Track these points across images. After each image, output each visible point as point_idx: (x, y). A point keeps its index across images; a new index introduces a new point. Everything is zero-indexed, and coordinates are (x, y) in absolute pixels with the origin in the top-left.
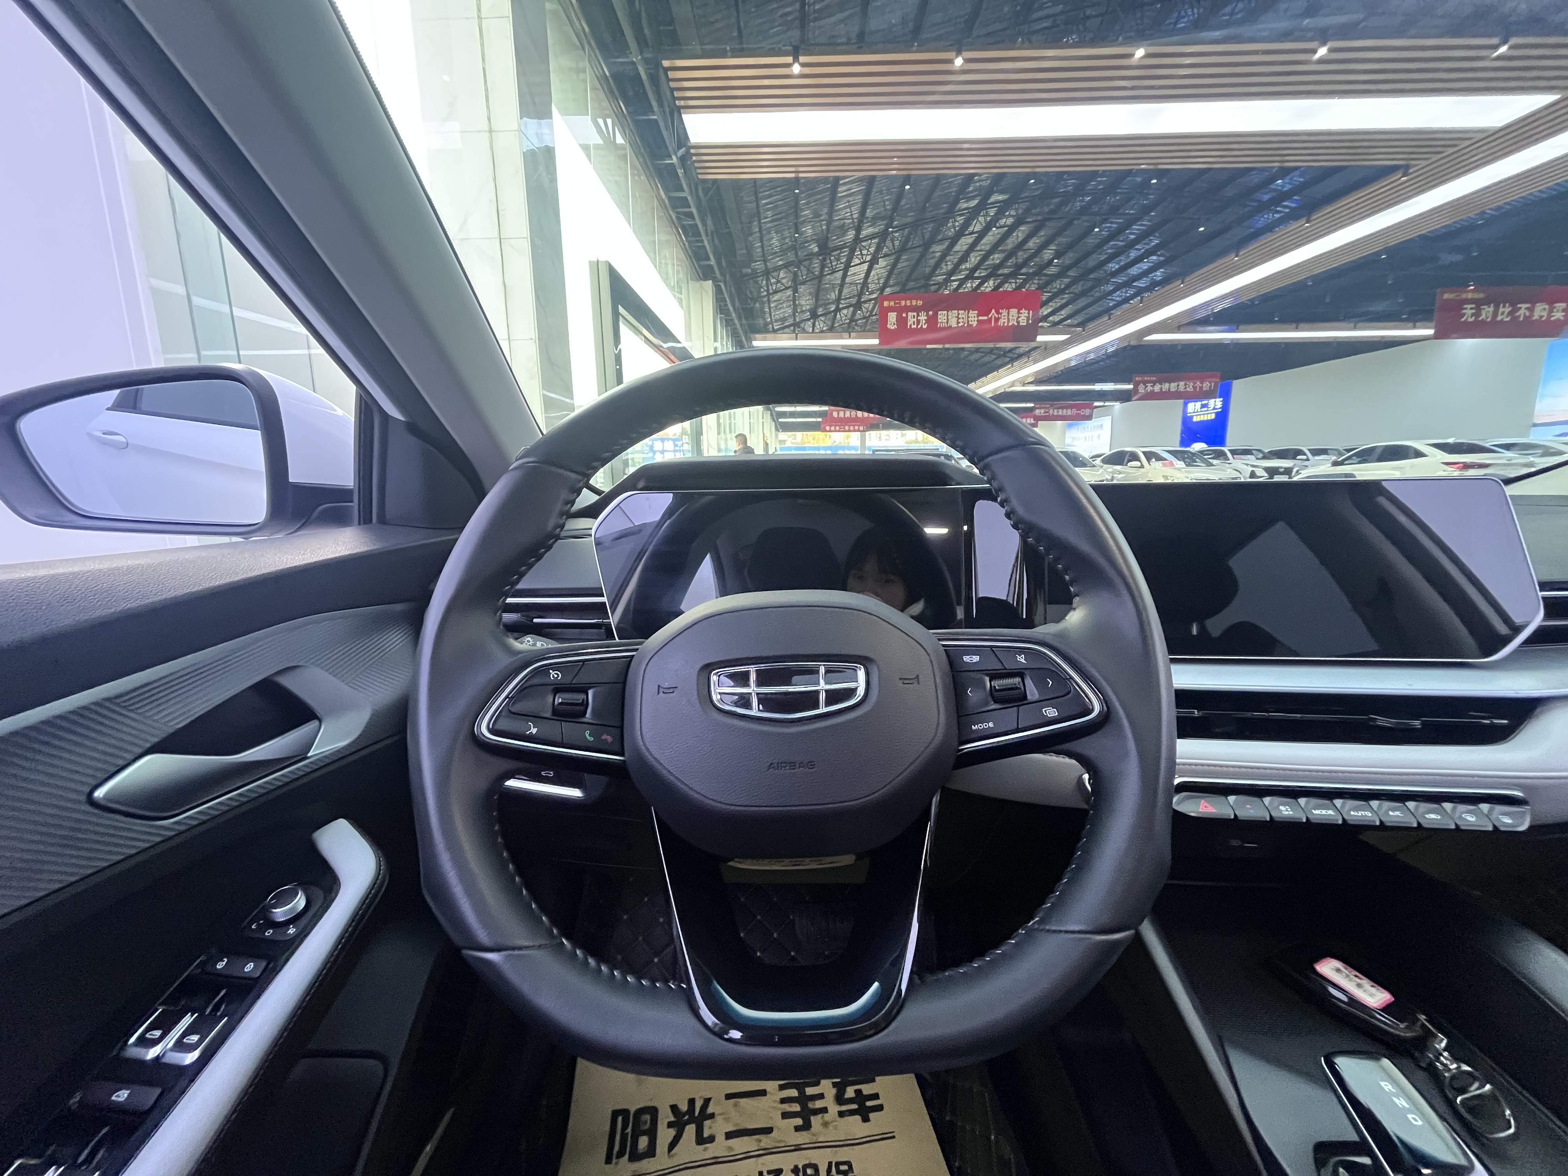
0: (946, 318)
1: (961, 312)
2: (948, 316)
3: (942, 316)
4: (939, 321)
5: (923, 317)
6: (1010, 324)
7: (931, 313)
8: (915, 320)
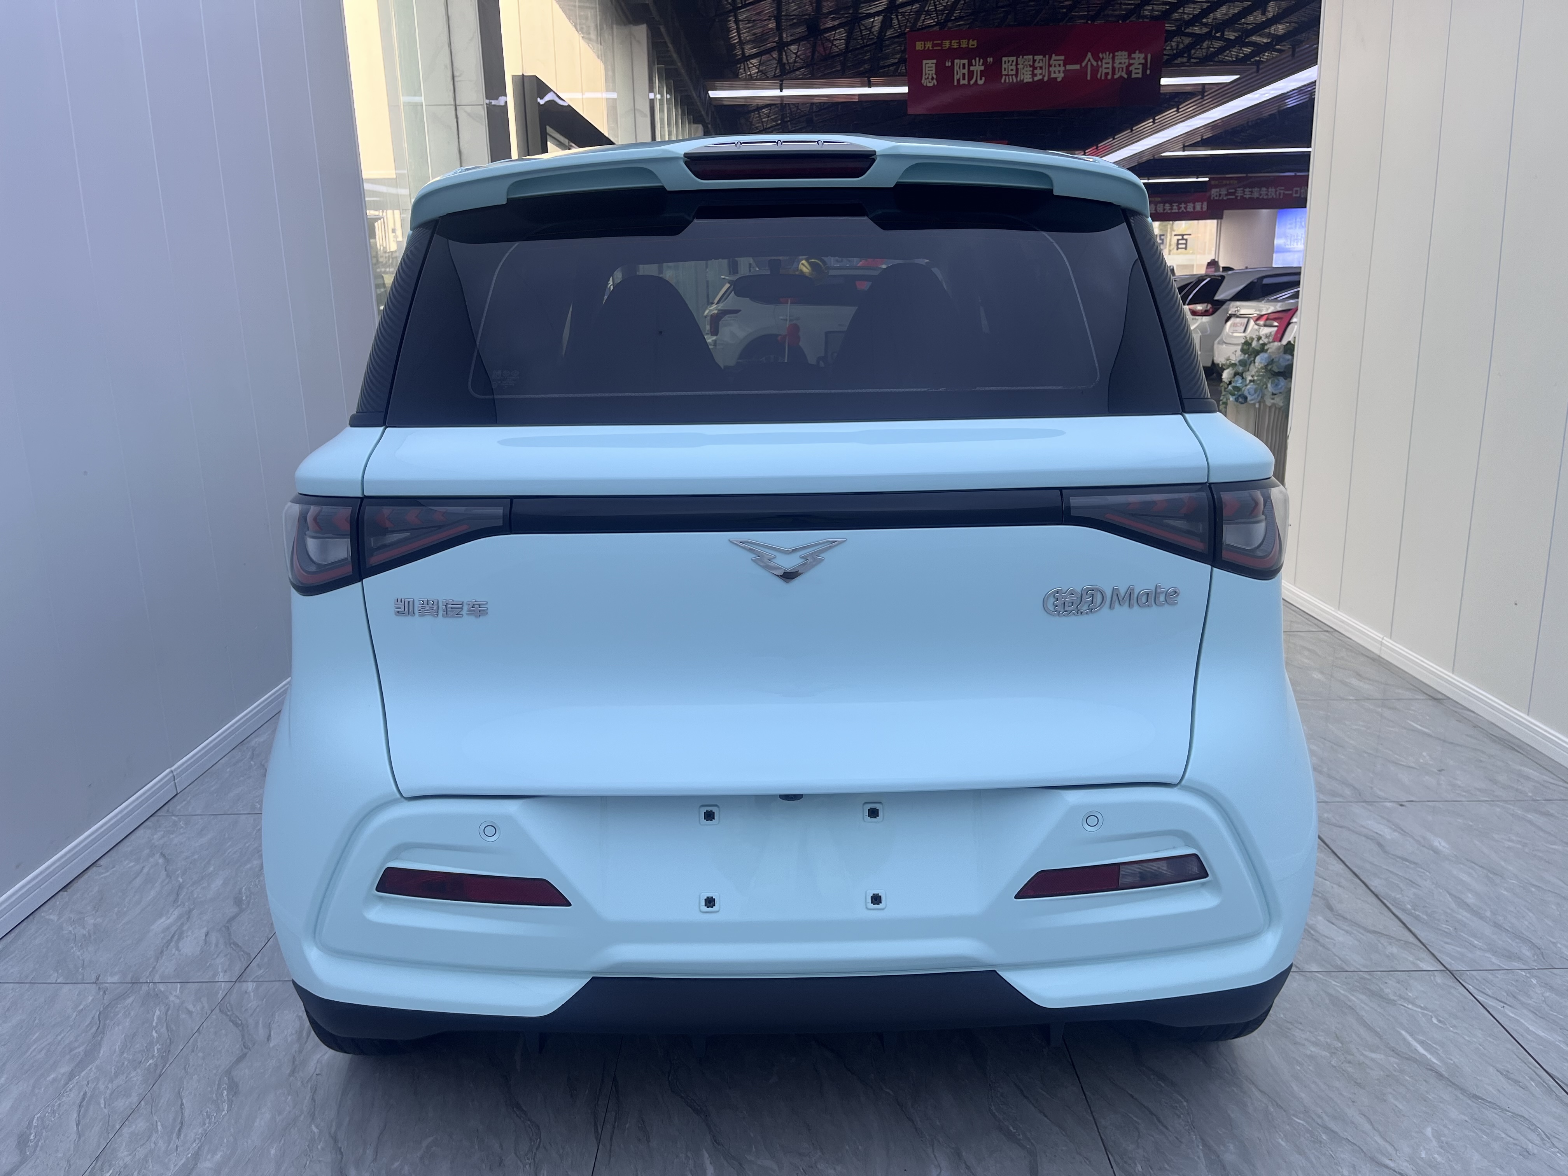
0: (1014, 67)
1: (1037, 58)
2: (1017, 64)
3: (1008, 64)
4: (1004, 73)
5: (978, 67)
6: (1116, 77)
7: (990, 60)
8: (966, 71)
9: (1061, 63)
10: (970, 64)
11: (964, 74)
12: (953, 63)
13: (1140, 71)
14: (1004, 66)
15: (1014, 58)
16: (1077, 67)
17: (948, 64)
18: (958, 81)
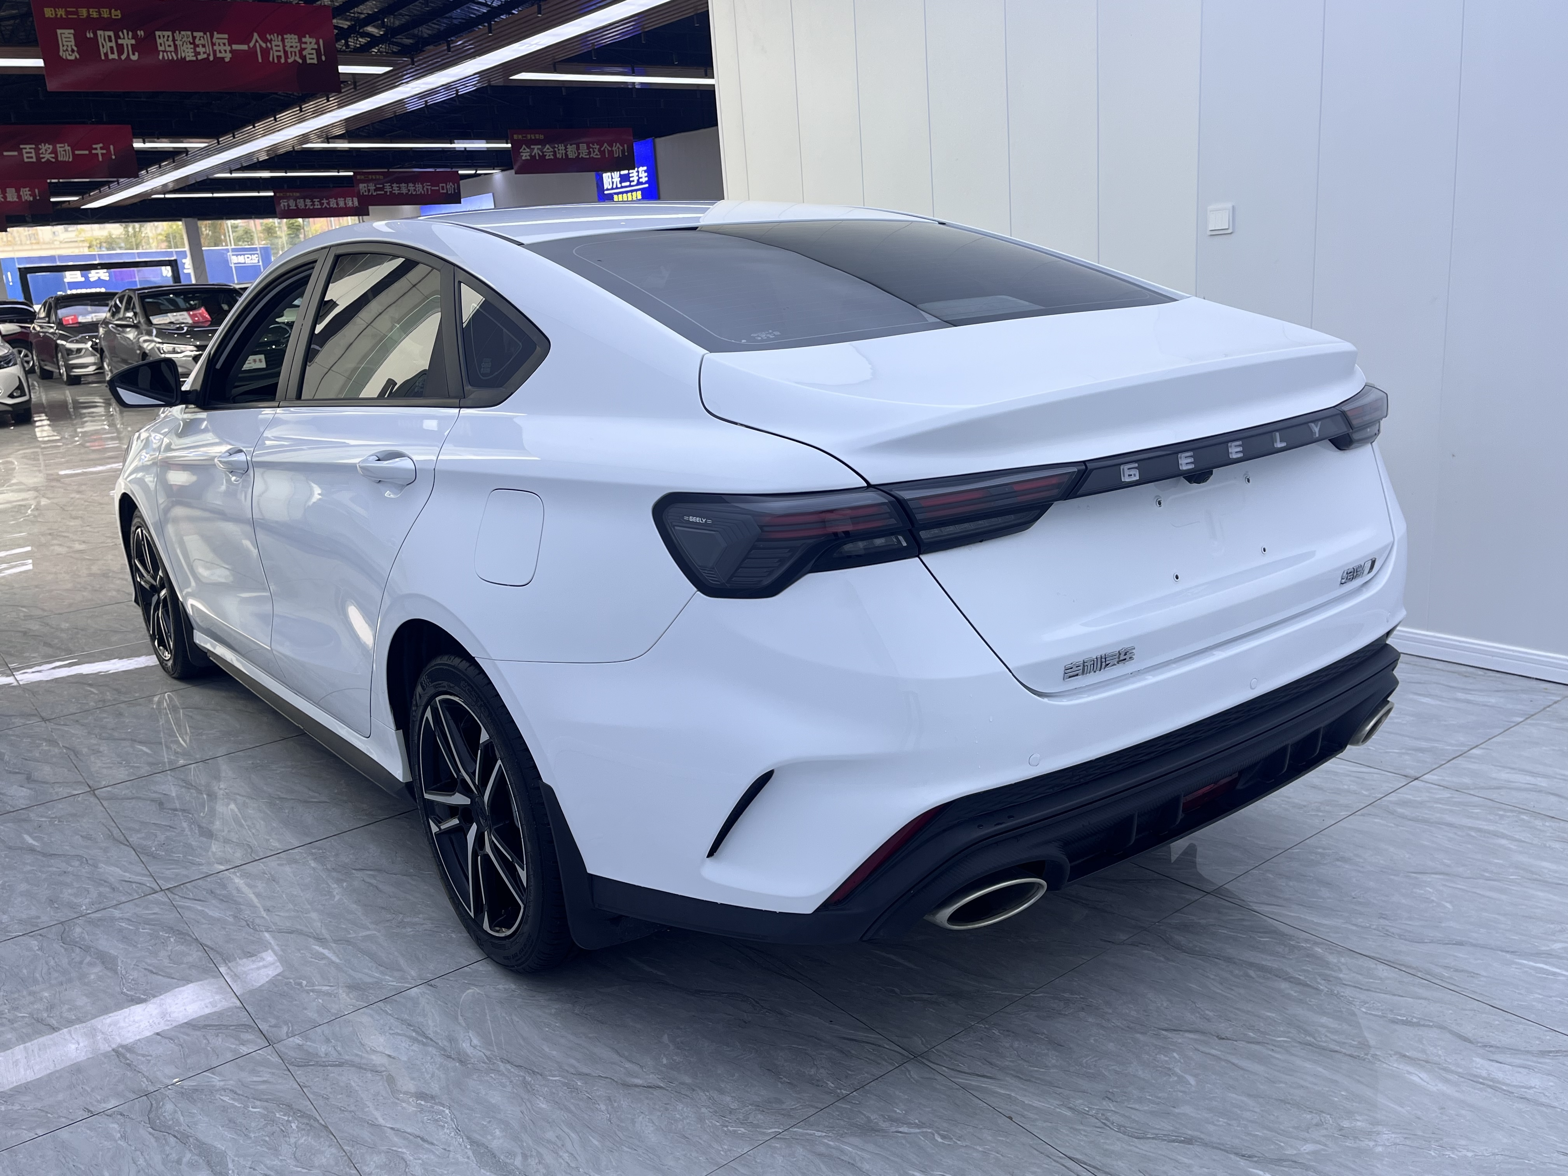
2: (174, 40)
3: (163, 39)
4: (160, 48)
5: (127, 41)
6: (290, 61)
7: (141, 33)
8: (113, 44)
9: (226, 41)
10: (117, 37)
11: (111, 48)
12: (95, 34)
13: (315, 56)
14: (159, 41)
15: (170, 33)
16: (245, 47)
17: (90, 35)
18: (106, 55)
